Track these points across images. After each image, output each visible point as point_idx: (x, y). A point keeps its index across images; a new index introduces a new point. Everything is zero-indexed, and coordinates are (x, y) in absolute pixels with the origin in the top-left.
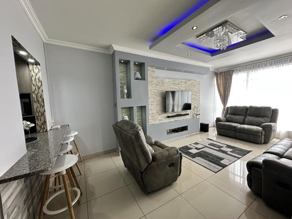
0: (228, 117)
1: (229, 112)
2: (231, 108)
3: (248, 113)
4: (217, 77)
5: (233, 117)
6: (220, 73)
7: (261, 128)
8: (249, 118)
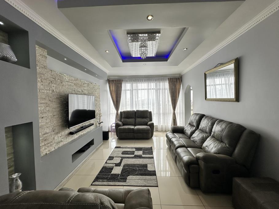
0: (124, 121)
1: (123, 116)
2: (124, 112)
3: (137, 115)
4: (109, 84)
5: (127, 120)
6: (112, 80)
7: (149, 127)
8: (138, 120)
